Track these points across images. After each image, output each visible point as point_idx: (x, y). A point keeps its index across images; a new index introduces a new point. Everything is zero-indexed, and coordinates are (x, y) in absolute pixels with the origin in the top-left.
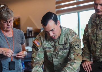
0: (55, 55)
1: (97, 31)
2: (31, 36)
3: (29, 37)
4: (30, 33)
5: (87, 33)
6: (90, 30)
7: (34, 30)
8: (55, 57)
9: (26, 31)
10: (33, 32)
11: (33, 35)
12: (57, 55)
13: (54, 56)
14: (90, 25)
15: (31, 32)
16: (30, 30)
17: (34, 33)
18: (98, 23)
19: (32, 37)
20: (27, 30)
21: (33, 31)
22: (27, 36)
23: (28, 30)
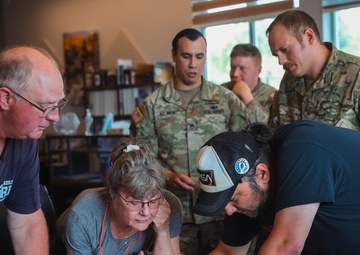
0: (192, 125)
1: (301, 115)
2: (127, 82)
3: (124, 86)
4: (127, 77)
5: (276, 118)
6: (283, 111)
7: (135, 67)
8: (192, 130)
9: (116, 71)
10: (133, 74)
11: (133, 82)
12: (195, 125)
13: (189, 127)
14: (284, 96)
15: (128, 72)
16: (125, 68)
17: (137, 77)
18: (302, 94)
19: (131, 86)
20: (118, 69)
21: (134, 70)
22: (119, 83)
23: (121, 67)
